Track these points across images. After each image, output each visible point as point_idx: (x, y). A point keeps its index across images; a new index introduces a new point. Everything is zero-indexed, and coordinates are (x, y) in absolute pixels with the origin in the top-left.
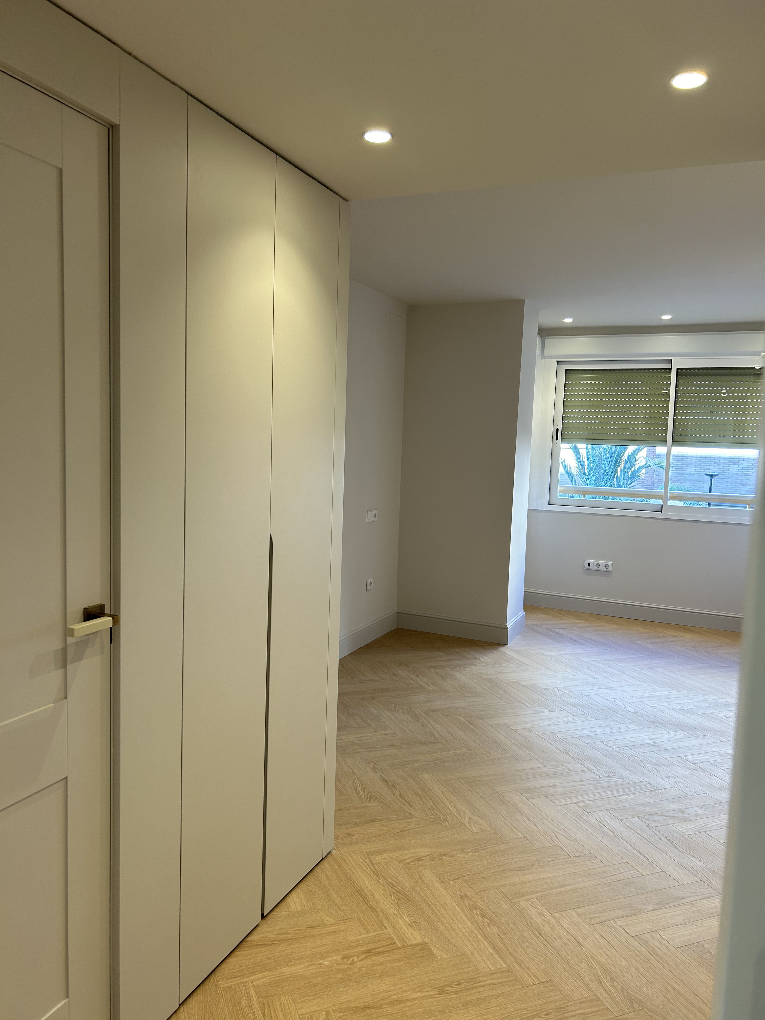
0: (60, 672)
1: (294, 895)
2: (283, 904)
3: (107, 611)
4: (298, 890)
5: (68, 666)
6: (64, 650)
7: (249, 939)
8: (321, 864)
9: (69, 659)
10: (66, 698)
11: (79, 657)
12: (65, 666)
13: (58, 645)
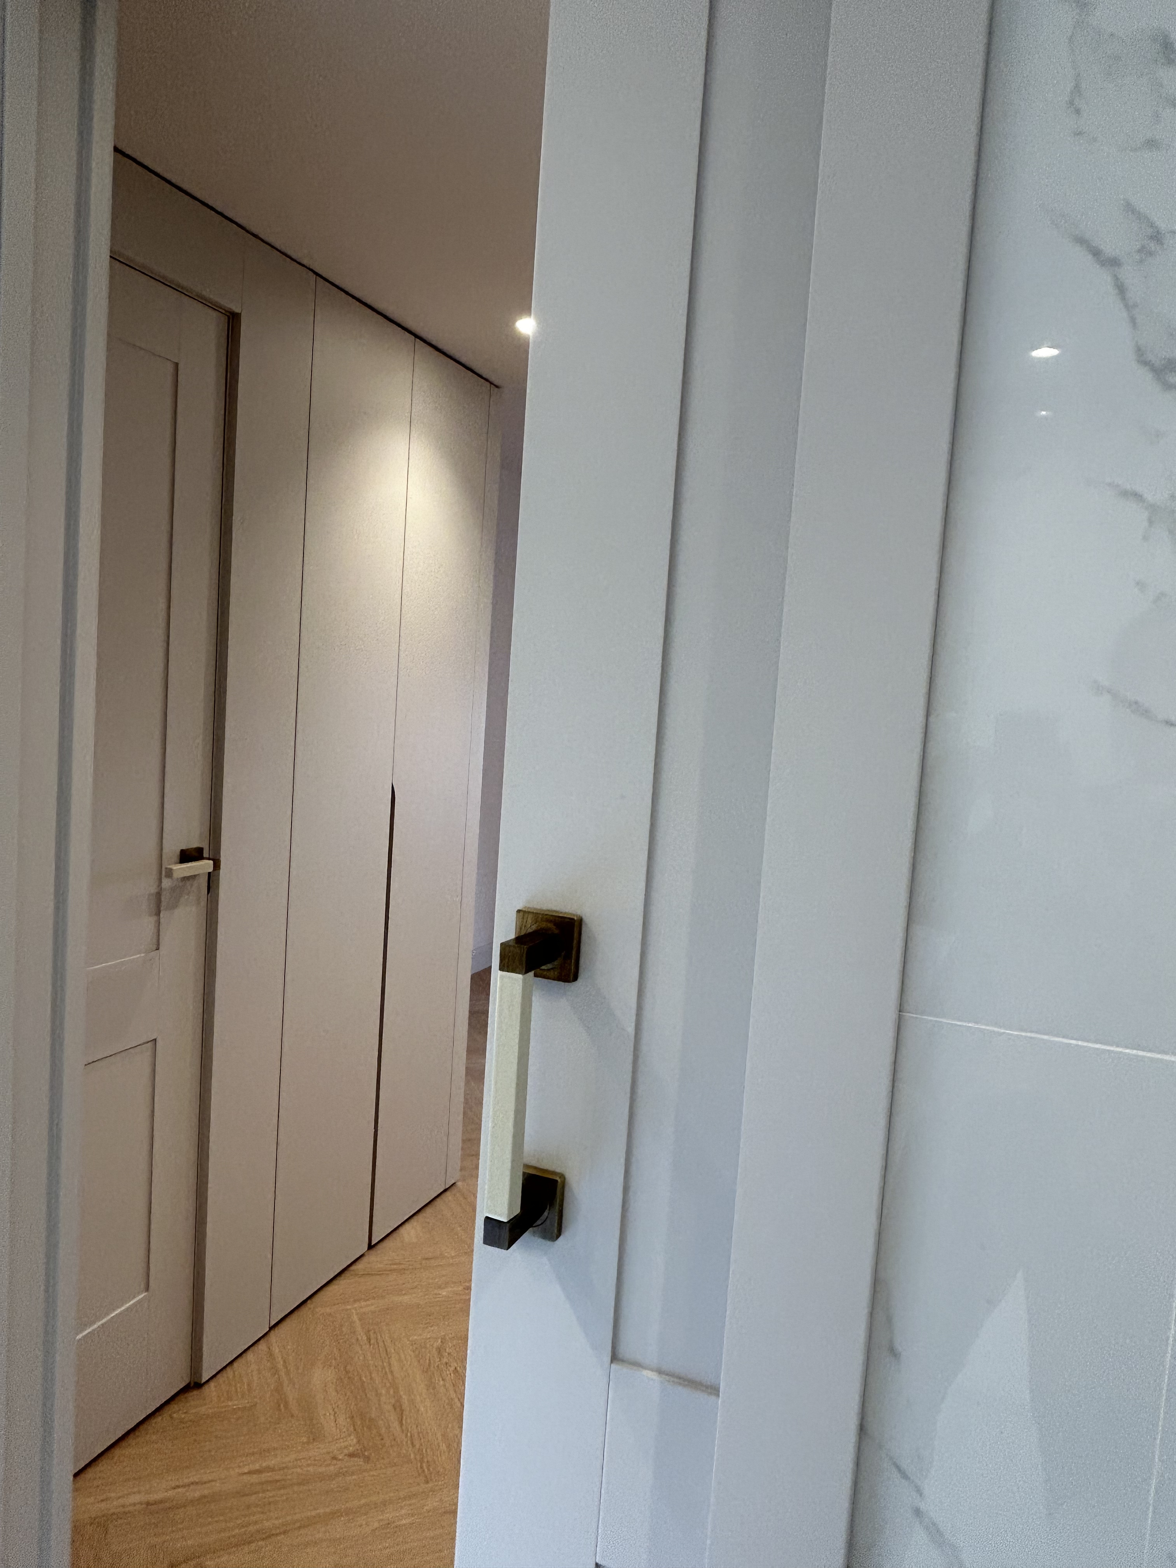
0: (153, 919)
1: (407, 1226)
2: (395, 1235)
3: (206, 855)
4: (413, 1222)
5: (161, 915)
6: (159, 895)
7: (353, 1268)
8: (443, 1196)
9: (164, 904)
10: (158, 949)
11: (173, 906)
12: (158, 913)
13: (153, 890)
